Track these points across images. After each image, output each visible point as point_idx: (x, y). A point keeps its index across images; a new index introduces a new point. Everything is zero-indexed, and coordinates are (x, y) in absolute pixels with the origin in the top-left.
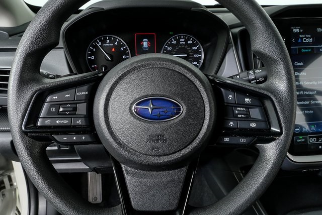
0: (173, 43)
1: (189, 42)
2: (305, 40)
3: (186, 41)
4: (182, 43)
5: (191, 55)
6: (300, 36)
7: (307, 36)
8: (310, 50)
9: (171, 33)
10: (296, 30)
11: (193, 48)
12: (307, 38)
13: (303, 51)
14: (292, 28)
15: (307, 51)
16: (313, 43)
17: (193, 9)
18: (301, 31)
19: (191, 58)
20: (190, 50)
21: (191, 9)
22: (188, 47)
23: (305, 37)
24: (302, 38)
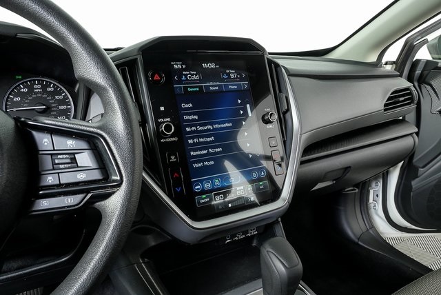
0: (22, 90)
1: (49, 89)
2: (190, 77)
3: (44, 87)
4: (37, 90)
5: (54, 107)
6: (184, 73)
7: (192, 73)
8: (198, 89)
9: (17, 77)
10: (177, 66)
11: (56, 97)
12: (193, 75)
13: (190, 90)
14: (172, 63)
15: (194, 89)
16: (200, 81)
17: (19, 35)
18: (184, 66)
19: (55, 111)
20: (52, 99)
21: (16, 35)
22: (48, 96)
23: (190, 74)
24: (186, 75)
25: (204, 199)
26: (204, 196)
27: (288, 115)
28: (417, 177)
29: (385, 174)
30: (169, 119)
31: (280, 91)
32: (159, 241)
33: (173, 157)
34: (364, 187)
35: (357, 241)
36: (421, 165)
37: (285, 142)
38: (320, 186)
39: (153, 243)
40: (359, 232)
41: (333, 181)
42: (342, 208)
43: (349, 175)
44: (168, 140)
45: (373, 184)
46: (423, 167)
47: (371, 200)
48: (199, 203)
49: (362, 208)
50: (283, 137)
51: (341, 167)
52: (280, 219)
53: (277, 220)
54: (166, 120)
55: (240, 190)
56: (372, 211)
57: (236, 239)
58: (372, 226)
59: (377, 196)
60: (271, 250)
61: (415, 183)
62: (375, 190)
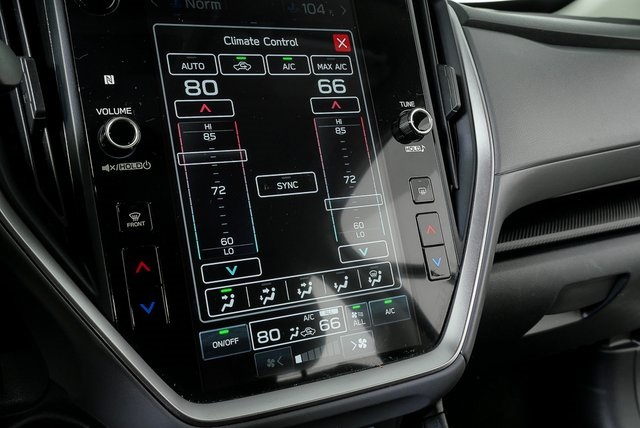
25: (223, 338)
26: (224, 331)
27: (462, 125)
30: (127, 110)
31: (443, 60)
33: (135, 217)
37: (454, 195)
38: (547, 323)
41: (582, 311)
42: (601, 392)
44: (123, 167)
48: (209, 349)
50: (450, 181)
51: (607, 274)
52: (440, 407)
53: (432, 407)
54: (120, 111)
55: (329, 317)
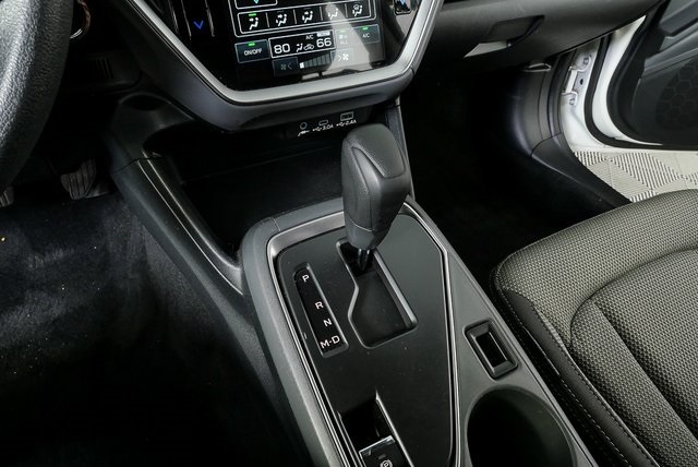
25: (251, 48)
26: (252, 44)
28: (658, 52)
29: (605, 40)
32: (172, 123)
34: (561, 63)
35: (529, 152)
36: (671, 31)
38: (481, 49)
39: (162, 126)
40: (535, 139)
41: (508, 42)
43: (539, 34)
45: (580, 61)
46: (674, 34)
47: (569, 89)
48: (242, 55)
49: (551, 100)
51: (525, 15)
52: (398, 101)
53: (394, 101)
55: (323, 38)
56: (566, 108)
57: (318, 129)
58: (560, 132)
59: (582, 82)
60: (359, 147)
61: (651, 64)
62: (581, 70)
